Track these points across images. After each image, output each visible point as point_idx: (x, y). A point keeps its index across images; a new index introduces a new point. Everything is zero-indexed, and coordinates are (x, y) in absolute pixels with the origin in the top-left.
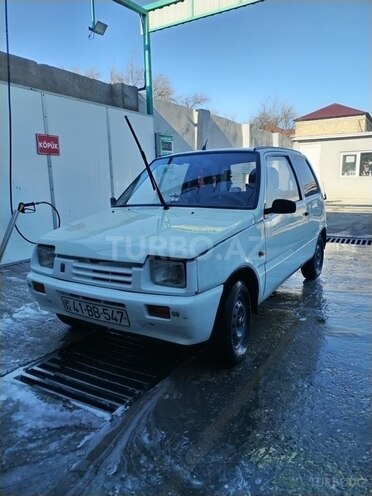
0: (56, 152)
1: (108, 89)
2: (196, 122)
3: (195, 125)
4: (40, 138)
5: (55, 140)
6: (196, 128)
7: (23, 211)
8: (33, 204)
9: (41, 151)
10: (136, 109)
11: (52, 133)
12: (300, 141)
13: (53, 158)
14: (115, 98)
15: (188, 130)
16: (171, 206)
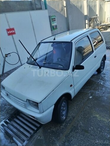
0: (14, 33)
1: (30, 3)
2: (65, 5)
3: (65, 7)
4: (8, 30)
5: (13, 29)
6: (65, 8)
7: (7, 56)
8: (9, 54)
9: (9, 34)
10: (41, 9)
11: (11, 27)
12: (108, 1)
13: (14, 35)
14: (33, 6)
15: (62, 10)
16: (42, 67)
